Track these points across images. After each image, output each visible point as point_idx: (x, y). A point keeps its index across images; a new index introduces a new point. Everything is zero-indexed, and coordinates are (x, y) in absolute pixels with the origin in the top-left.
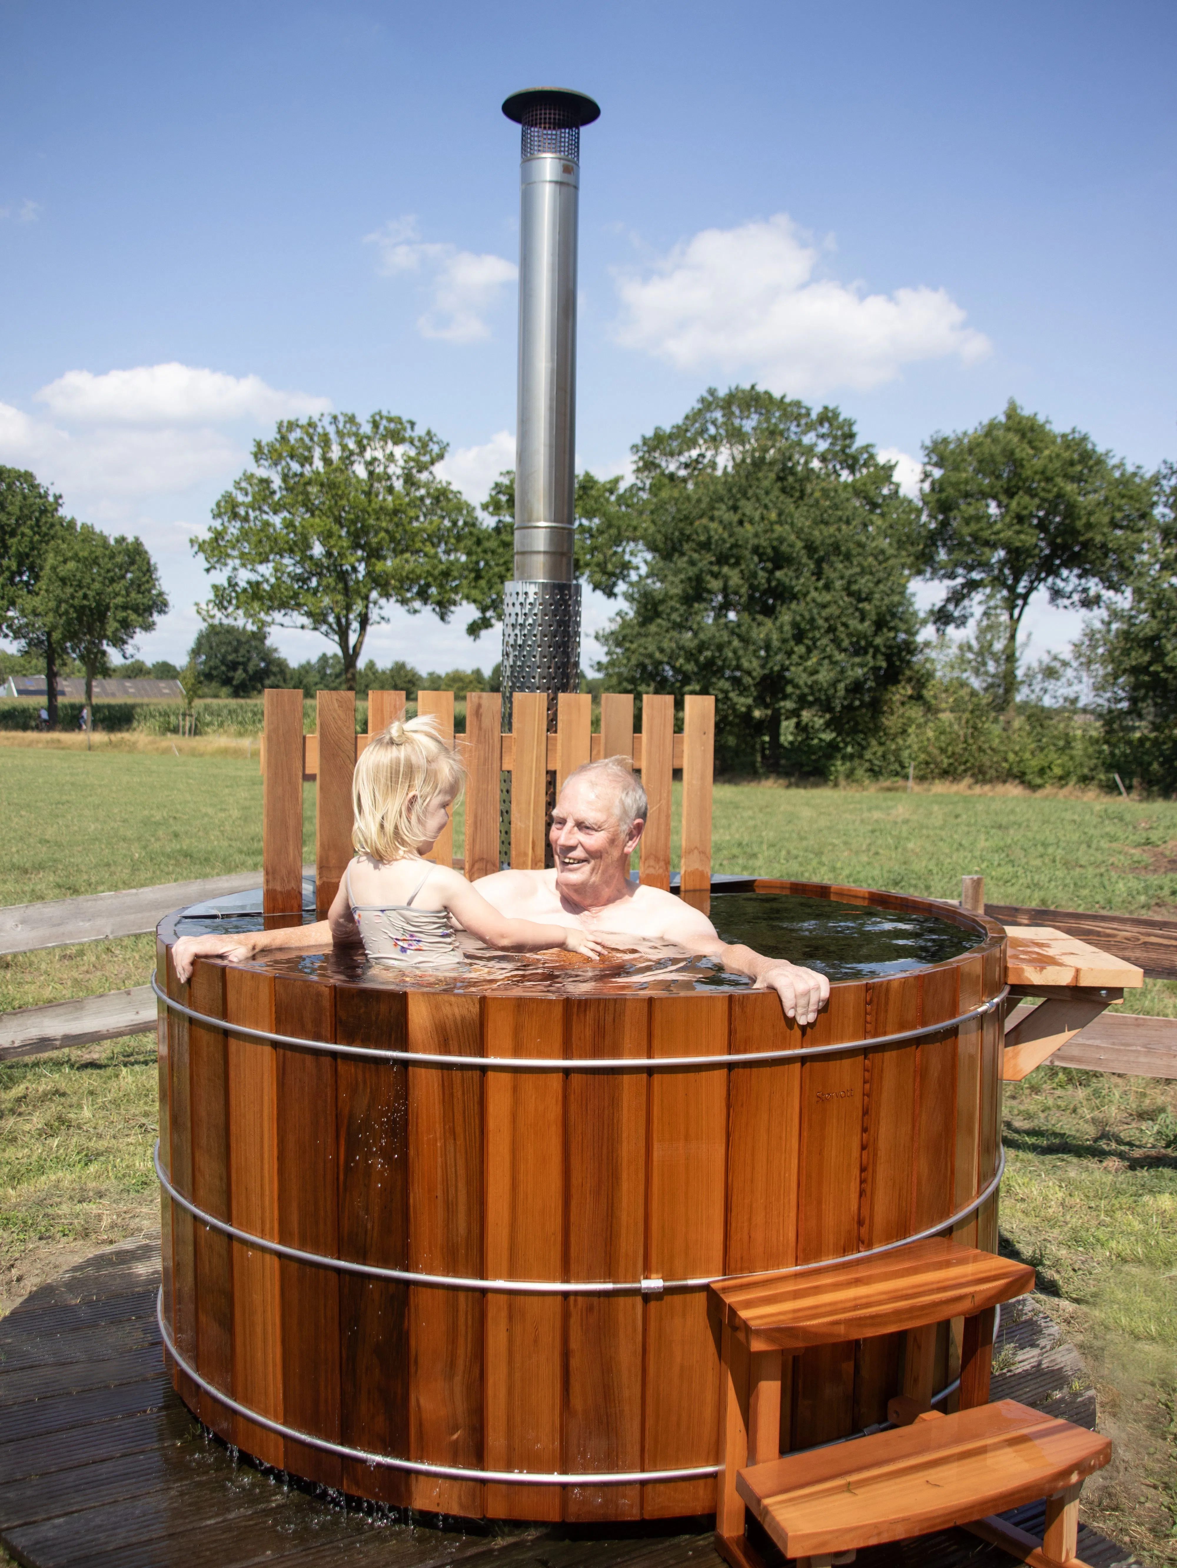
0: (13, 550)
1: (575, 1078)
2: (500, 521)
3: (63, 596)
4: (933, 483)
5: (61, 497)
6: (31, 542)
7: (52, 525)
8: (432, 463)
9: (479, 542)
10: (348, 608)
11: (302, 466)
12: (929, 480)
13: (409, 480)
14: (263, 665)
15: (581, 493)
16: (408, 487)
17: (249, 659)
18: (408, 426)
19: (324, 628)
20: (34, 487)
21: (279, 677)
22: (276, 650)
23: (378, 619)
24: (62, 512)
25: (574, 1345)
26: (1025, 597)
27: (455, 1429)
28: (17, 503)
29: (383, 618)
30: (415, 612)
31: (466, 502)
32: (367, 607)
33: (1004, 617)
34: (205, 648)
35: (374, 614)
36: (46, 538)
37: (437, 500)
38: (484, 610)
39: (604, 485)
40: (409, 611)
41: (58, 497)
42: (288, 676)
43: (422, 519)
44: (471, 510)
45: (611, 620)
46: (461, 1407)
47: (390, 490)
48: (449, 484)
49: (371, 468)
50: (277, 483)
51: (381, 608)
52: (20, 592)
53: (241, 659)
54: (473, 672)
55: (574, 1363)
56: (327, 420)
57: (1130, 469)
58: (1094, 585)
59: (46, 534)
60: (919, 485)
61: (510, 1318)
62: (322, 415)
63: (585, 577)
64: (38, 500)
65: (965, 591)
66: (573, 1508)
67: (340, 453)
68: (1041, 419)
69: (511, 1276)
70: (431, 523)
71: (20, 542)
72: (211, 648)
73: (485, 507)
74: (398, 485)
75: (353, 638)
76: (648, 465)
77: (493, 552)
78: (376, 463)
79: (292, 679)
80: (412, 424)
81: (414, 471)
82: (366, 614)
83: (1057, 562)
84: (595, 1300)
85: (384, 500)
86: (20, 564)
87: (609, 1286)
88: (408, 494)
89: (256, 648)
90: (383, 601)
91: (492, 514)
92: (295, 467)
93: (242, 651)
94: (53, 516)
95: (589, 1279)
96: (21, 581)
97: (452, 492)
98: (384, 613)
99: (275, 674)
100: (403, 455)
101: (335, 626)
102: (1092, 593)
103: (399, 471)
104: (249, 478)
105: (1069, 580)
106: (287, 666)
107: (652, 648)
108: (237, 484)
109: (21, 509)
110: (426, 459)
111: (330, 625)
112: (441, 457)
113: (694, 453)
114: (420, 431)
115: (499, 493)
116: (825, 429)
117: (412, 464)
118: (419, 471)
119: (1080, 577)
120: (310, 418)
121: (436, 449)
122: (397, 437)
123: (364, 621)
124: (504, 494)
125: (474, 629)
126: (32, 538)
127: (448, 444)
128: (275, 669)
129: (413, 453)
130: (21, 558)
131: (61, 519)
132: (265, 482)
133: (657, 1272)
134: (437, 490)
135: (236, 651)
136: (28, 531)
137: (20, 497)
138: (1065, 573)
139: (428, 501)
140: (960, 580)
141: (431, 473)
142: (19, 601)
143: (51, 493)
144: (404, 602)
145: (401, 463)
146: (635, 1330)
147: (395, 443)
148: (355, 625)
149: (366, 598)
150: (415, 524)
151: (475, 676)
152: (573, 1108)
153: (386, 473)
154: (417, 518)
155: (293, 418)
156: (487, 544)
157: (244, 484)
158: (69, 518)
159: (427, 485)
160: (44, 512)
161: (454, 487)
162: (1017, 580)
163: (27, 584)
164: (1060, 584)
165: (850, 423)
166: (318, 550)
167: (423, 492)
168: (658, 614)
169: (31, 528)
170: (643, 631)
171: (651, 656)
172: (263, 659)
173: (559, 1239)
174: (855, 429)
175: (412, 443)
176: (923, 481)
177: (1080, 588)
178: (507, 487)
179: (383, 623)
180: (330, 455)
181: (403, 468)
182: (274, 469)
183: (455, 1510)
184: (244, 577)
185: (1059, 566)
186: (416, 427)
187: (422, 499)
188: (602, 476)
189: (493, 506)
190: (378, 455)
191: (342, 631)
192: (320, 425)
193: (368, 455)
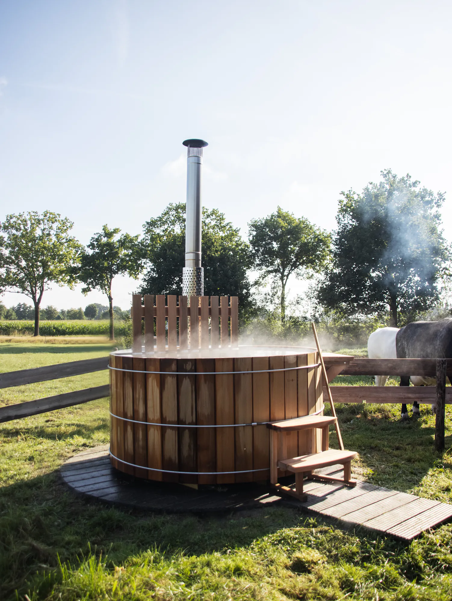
2: (94, 252)
4: (253, 237)
8: (67, 230)
10: (36, 285)
12: (252, 236)
15: (124, 240)
16: (58, 239)
19: (27, 292)
23: (47, 289)
26: (287, 276)
29: (49, 288)
30: (61, 286)
31: (81, 244)
32: (43, 284)
33: (280, 283)
35: (46, 287)
37: (69, 244)
38: (88, 285)
39: (132, 238)
40: (59, 285)
43: (63, 251)
44: (83, 247)
45: (138, 288)
47: (51, 240)
48: (74, 237)
49: (43, 232)
51: (48, 284)
56: (26, 214)
57: (322, 231)
58: (311, 271)
60: (248, 237)
62: (24, 212)
65: (266, 274)
68: (290, 213)
73: (89, 246)
75: (38, 296)
76: (149, 231)
78: (46, 230)
81: (60, 233)
82: (42, 287)
83: (298, 263)
88: (58, 242)
90: (49, 282)
91: (91, 249)
92: (14, 231)
98: (49, 286)
100: (56, 227)
101: (30, 291)
102: (310, 274)
103: (54, 233)
105: (302, 269)
110: (65, 228)
111: (28, 291)
112: (71, 227)
113: (166, 226)
114: (62, 218)
115: (93, 241)
116: (214, 217)
117: (59, 230)
118: (62, 233)
119: (306, 268)
120: (19, 213)
121: (69, 224)
122: (53, 220)
123: (42, 290)
124: (95, 241)
125: (84, 292)
127: (74, 223)
129: (60, 226)
134: (69, 240)
138: (300, 267)
139: (66, 244)
140: (264, 270)
141: (67, 233)
144: (57, 282)
145: (55, 230)
147: (53, 223)
148: (38, 291)
149: (43, 281)
153: (49, 234)
155: (12, 214)
159: (65, 238)
161: (76, 239)
162: (284, 271)
164: (299, 271)
165: (222, 215)
166: (23, 263)
167: (64, 241)
174: (224, 217)
175: (59, 222)
176: (249, 236)
177: (306, 273)
178: (97, 239)
179: (49, 290)
181: (56, 232)
185: (299, 265)
186: (61, 216)
188: (132, 235)
189: (92, 246)
190: (47, 227)
191: (33, 294)
192: (24, 216)
193: (42, 226)
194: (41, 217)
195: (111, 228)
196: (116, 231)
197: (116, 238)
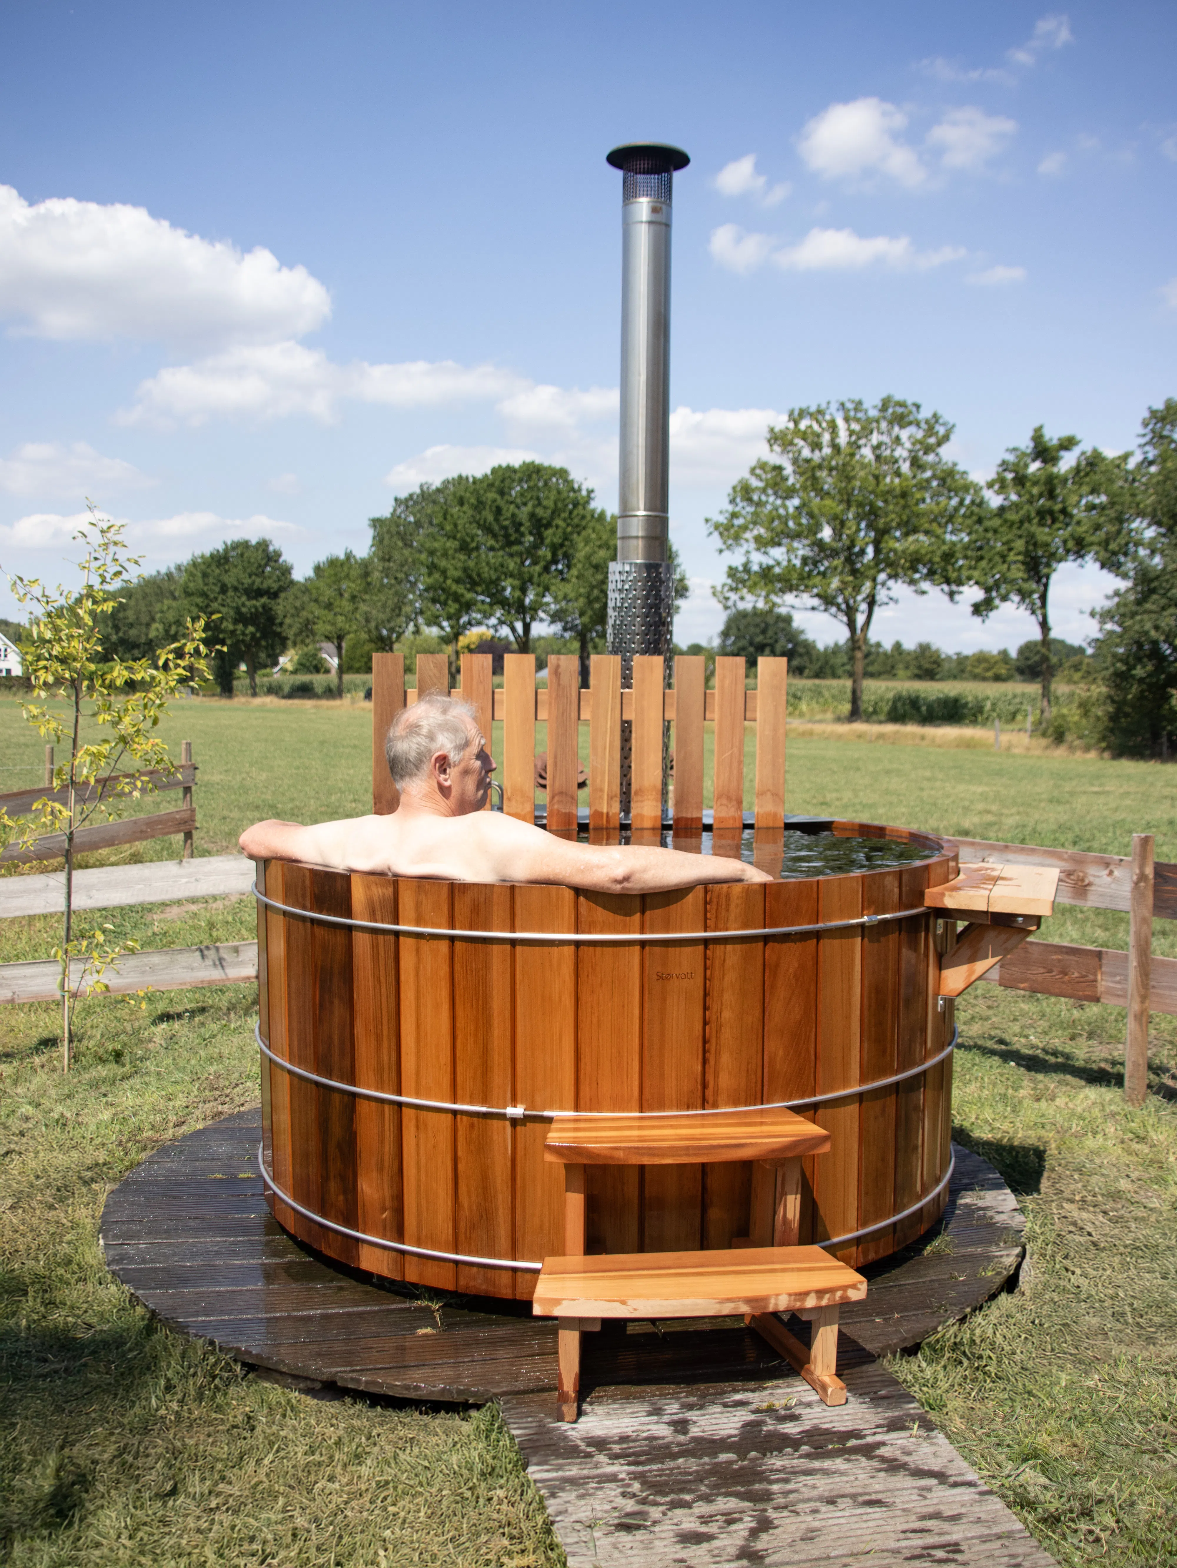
0: (548, 541)
1: (458, 945)
2: (1007, 501)
3: (594, 583)
5: (592, 491)
6: (564, 533)
7: (583, 517)
8: (939, 444)
9: (980, 521)
10: (857, 589)
11: (813, 451)
13: (916, 463)
14: (790, 646)
15: (1088, 469)
16: (915, 469)
17: (776, 641)
18: (914, 409)
19: (833, 610)
20: (569, 483)
21: (805, 658)
22: (802, 632)
23: (886, 600)
24: (593, 505)
25: (460, 1153)
27: (384, 1210)
28: (552, 498)
29: (891, 599)
30: (924, 593)
31: (972, 482)
32: (874, 588)
34: (734, 630)
35: (882, 595)
36: (579, 529)
37: (943, 481)
38: (988, 590)
39: (1113, 460)
40: (916, 591)
41: (590, 492)
42: (814, 657)
43: (928, 500)
44: (978, 489)
45: (1108, 597)
46: (387, 1193)
47: (898, 474)
48: (955, 464)
49: (878, 452)
50: (789, 470)
51: (889, 589)
52: (554, 581)
53: (769, 641)
54: (1000, 653)
55: (461, 1167)
56: (834, 407)
59: (577, 526)
61: (417, 1127)
62: (829, 403)
63: (1092, 554)
64: (571, 494)
66: (462, 1282)
67: (847, 439)
69: (417, 1096)
70: (938, 504)
71: (554, 534)
72: (739, 629)
73: (990, 485)
74: (905, 467)
75: (860, 619)
76: (1157, 438)
77: (995, 531)
78: (883, 447)
79: (818, 660)
80: (918, 407)
81: (921, 453)
82: (873, 596)
84: (475, 1120)
85: (892, 482)
86: (554, 554)
87: (484, 1109)
88: (914, 477)
89: (783, 630)
90: (891, 583)
91: (998, 493)
92: (806, 452)
93: (770, 633)
94: (584, 508)
95: (471, 1103)
96: (556, 570)
97: (958, 473)
98: (892, 594)
99: (801, 655)
100: (910, 437)
101: (843, 608)
103: (905, 454)
104: (763, 466)
106: (814, 647)
107: (1148, 626)
108: (752, 471)
109: (555, 503)
110: (932, 440)
111: (839, 607)
112: (946, 438)
114: (925, 414)
115: (1005, 470)
117: (918, 447)
118: (925, 453)
120: (819, 406)
121: (941, 431)
122: (901, 420)
123: (872, 602)
124: (1010, 471)
125: (979, 609)
126: (565, 530)
127: (953, 426)
128: (801, 650)
129: (920, 435)
130: (554, 548)
131: (593, 511)
132: (779, 469)
133: (522, 1103)
134: (943, 471)
135: (764, 632)
136: (561, 524)
137: (555, 492)
139: (935, 483)
141: (937, 455)
142: (553, 588)
143: (584, 487)
144: (912, 582)
145: (908, 445)
146: (506, 1147)
147: (902, 427)
148: (864, 607)
149: (874, 580)
150: (922, 506)
151: (1001, 657)
152: (457, 967)
153: (892, 456)
154: (924, 500)
155: (804, 406)
156: (987, 523)
157: (758, 471)
158: (599, 511)
159: (933, 466)
160: (576, 505)
161: (960, 468)
163: (561, 572)
166: (826, 533)
167: (928, 474)
168: (1153, 591)
169: (564, 520)
170: (1140, 609)
171: (1146, 633)
172: (789, 641)
173: (449, 1069)
175: (918, 425)
178: (1014, 464)
179: (892, 604)
180: (838, 441)
181: (910, 451)
182: (786, 456)
183: (386, 1273)
184: (758, 560)
186: (922, 410)
187: (928, 481)
188: (1110, 453)
189: (999, 484)
190: (885, 439)
191: (850, 612)
192: (828, 412)
193: (875, 438)
194: (873, 413)
195: (1053, 435)
196: (1068, 444)
197: (1067, 462)
